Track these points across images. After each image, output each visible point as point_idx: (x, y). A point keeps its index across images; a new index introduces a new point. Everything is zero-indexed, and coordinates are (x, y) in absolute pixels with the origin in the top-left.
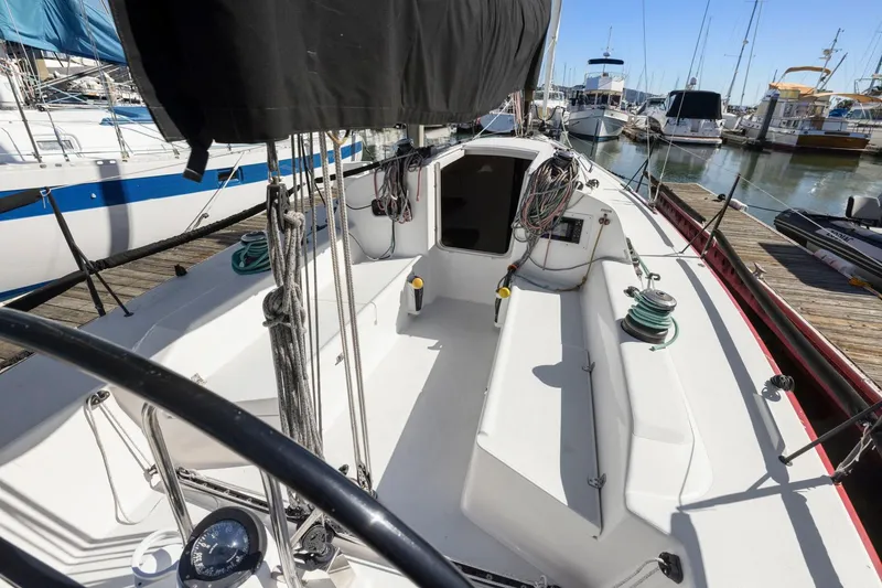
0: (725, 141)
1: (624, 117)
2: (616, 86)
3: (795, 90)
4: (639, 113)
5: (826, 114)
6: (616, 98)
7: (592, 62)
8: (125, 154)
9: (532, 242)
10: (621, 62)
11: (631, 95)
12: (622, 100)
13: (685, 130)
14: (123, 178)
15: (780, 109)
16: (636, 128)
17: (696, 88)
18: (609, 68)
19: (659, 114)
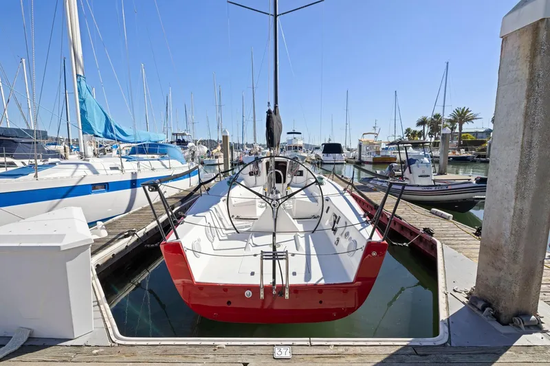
0: (347, 162)
1: (305, 155)
2: (300, 143)
3: (368, 141)
4: (312, 153)
5: (381, 150)
6: (301, 147)
7: (288, 133)
8: (139, 170)
9: (292, 177)
10: (300, 133)
11: (307, 146)
12: (303, 148)
13: (330, 158)
14: (138, 178)
15: (364, 149)
16: (311, 159)
17: (331, 142)
18: (296, 135)
19: (320, 153)
